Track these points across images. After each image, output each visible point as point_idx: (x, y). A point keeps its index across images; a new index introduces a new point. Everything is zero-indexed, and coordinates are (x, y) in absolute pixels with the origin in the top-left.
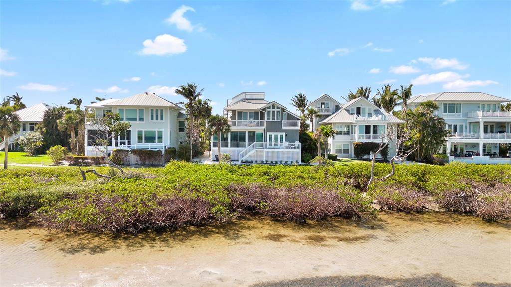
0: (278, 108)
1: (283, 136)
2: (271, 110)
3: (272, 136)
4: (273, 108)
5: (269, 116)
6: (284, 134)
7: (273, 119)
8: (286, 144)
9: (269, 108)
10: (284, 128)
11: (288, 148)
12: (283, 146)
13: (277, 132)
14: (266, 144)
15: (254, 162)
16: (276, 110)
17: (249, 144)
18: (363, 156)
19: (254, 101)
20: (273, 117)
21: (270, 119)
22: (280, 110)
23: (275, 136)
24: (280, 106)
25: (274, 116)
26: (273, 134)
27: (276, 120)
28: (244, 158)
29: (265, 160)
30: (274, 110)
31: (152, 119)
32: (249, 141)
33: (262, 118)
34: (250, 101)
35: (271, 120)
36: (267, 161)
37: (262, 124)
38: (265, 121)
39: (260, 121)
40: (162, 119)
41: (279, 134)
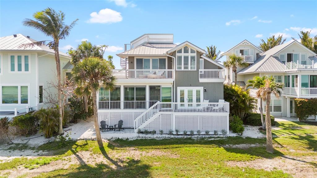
0: (192, 51)
1: (199, 91)
2: (183, 55)
3: (183, 91)
4: (184, 52)
5: (180, 63)
6: (201, 89)
7: (185, 68)
8: (205, 104)
9: (180, 51)
10: (202, 80)
11: (208, 110)
12: (201, 108)
13: (191, 86)
14: (176, 105)
15: (158, 132)
16: (190, 55)
17: (151, 104)
18: (308, 117)
19: (160, 46)
20: (184, 65)
21: (181, 68)
22: (195, 55)
23: (189, 91)
24: (195, 49)
25: (186, 63)
26: (186, 89)
27: (189, 69)
28: (142, 127)
29: (174, 130)
30: (186, 54)
31: (13, 69)
32: (151, 99)
33: (170, 67)
34: (154, 45)
35: (183, 69)
36: (177, 131)
37: (170, 76)
38: (173, 70)
39: (167, 70)
40: (27, 69)
41: (194, 89)
